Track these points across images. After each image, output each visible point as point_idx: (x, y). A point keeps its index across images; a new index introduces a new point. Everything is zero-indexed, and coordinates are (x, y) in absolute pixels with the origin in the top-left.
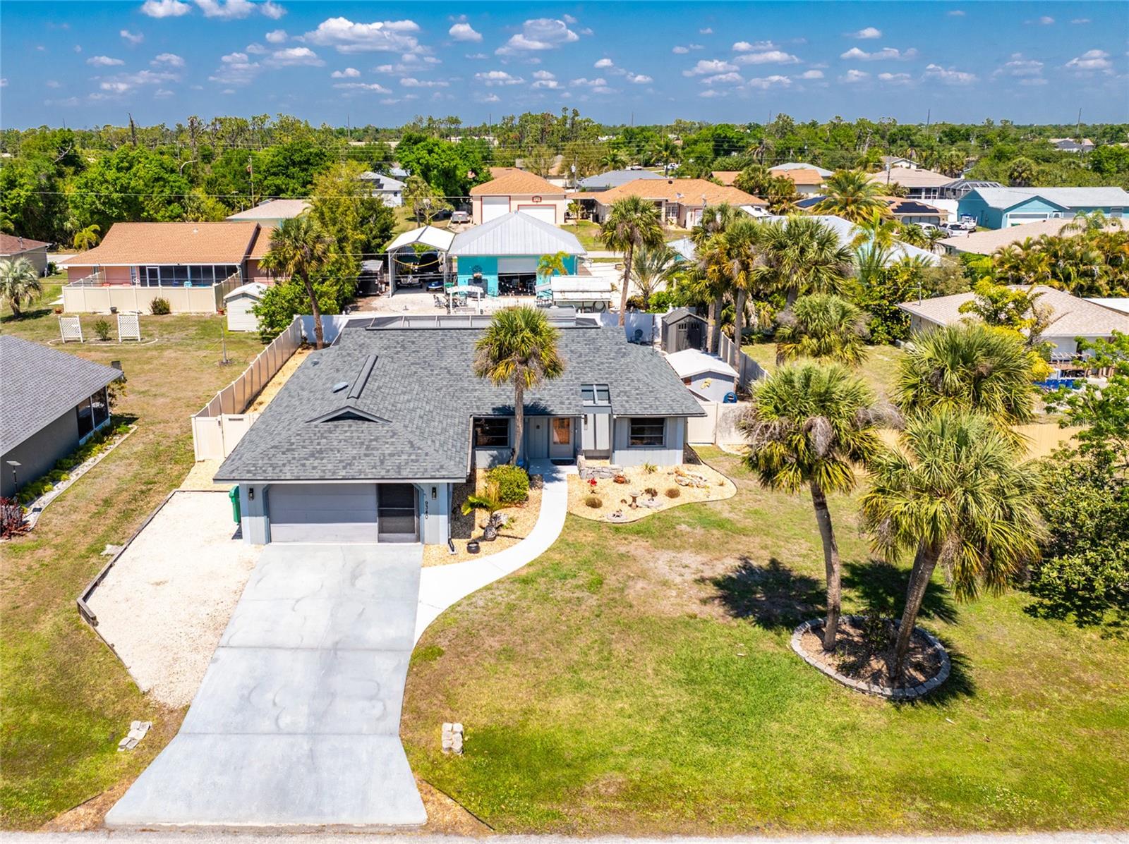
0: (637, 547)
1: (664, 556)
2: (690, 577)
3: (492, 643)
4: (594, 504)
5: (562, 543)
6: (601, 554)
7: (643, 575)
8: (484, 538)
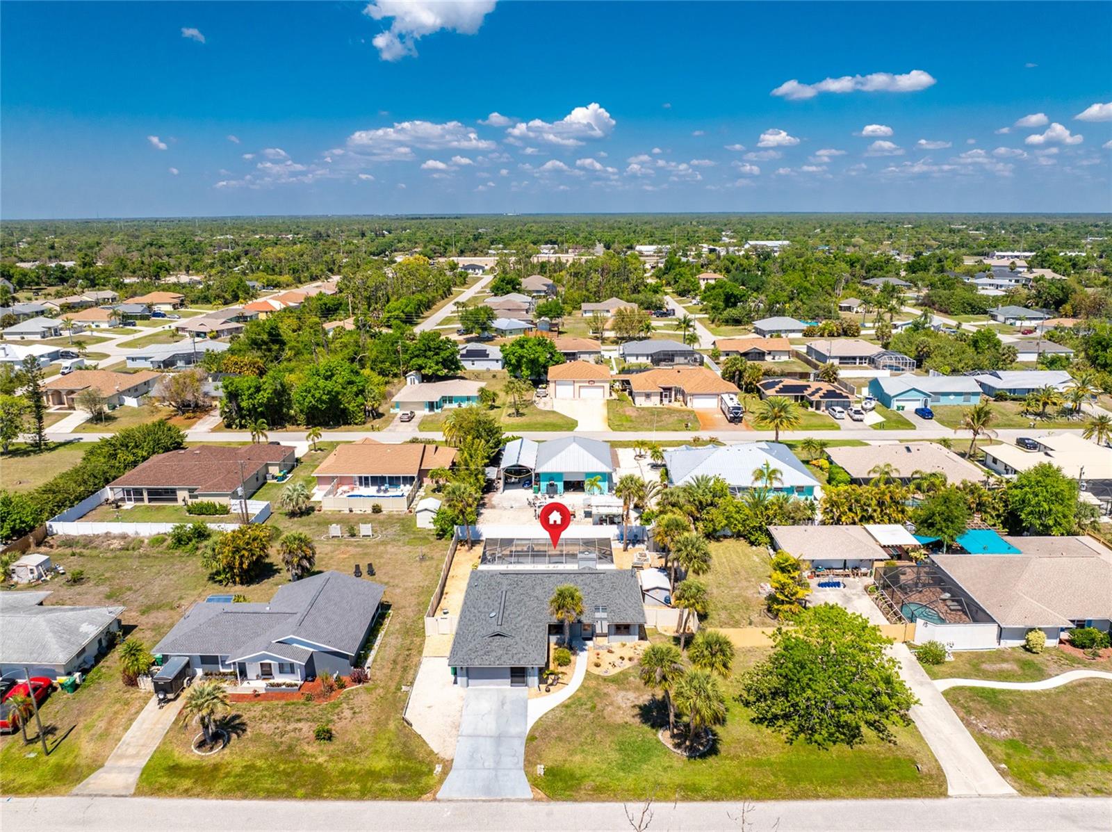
0: (611, 689)
1: (622, 693)
2: (629, 704)
3: (554, 734)
4: (597, 665)
5: (583, 687)
6: (597, 693)
7: (611, 704)
8: (551, 685)
